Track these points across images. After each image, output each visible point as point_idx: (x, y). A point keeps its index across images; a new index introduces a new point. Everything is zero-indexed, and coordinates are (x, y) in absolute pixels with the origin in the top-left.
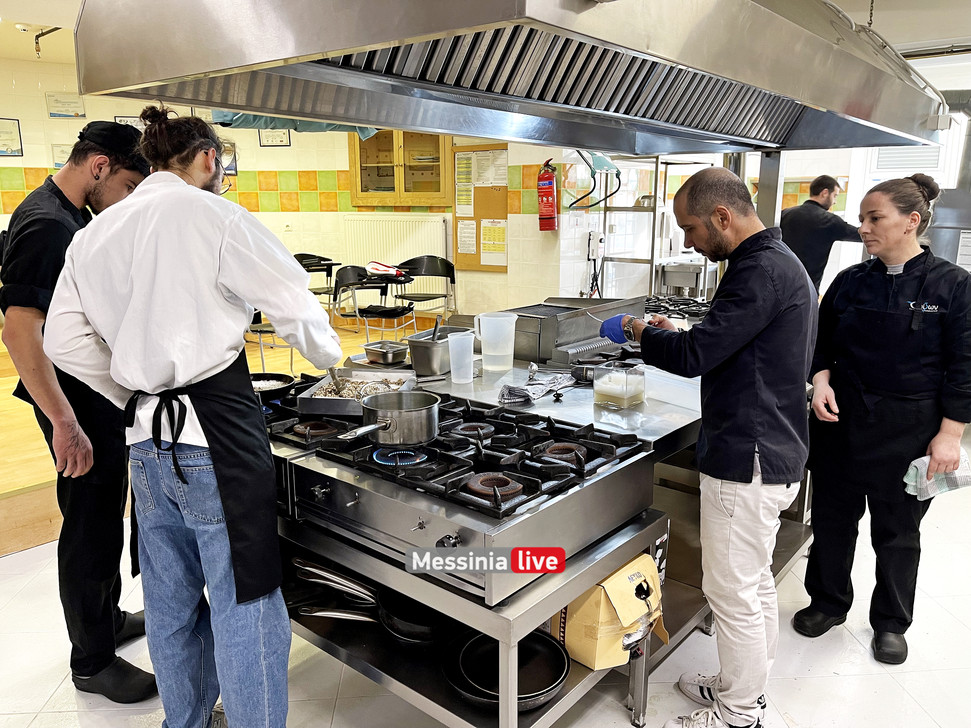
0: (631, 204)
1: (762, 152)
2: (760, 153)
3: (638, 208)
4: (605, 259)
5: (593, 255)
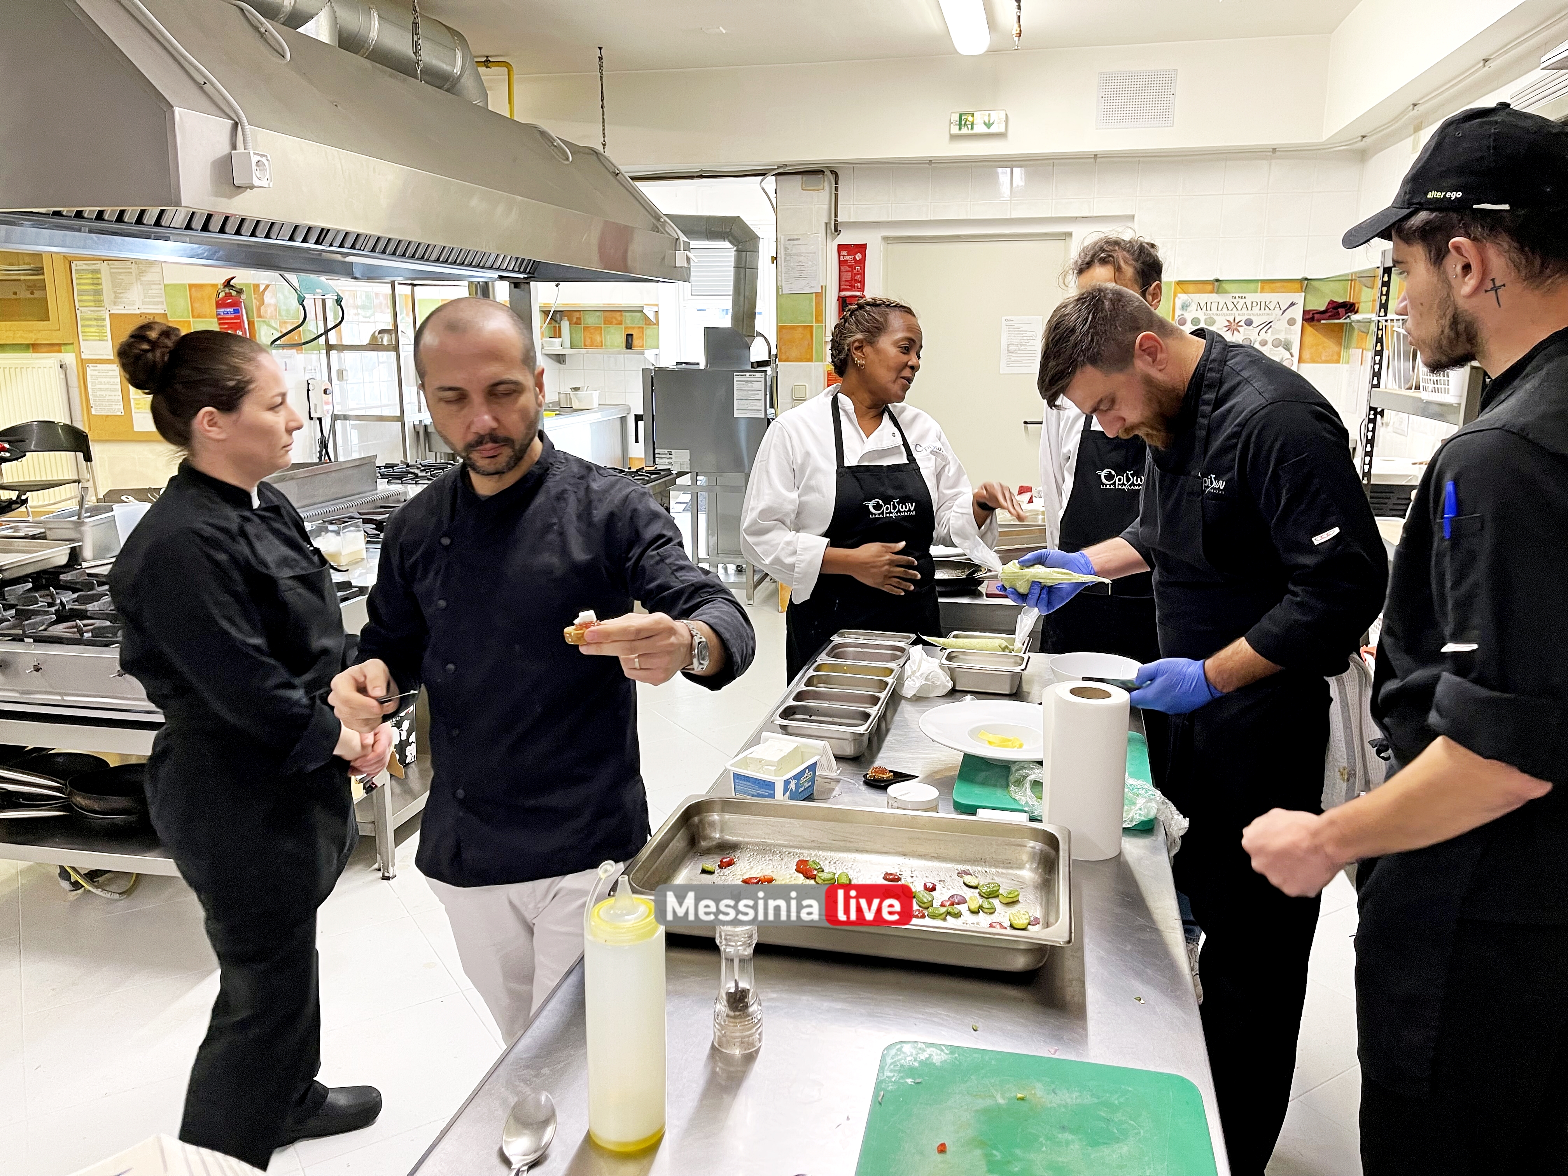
0: (365, 341)
1: (510, 283)
3: (374, 345)
4: (335, 418)
5: (316, 412)
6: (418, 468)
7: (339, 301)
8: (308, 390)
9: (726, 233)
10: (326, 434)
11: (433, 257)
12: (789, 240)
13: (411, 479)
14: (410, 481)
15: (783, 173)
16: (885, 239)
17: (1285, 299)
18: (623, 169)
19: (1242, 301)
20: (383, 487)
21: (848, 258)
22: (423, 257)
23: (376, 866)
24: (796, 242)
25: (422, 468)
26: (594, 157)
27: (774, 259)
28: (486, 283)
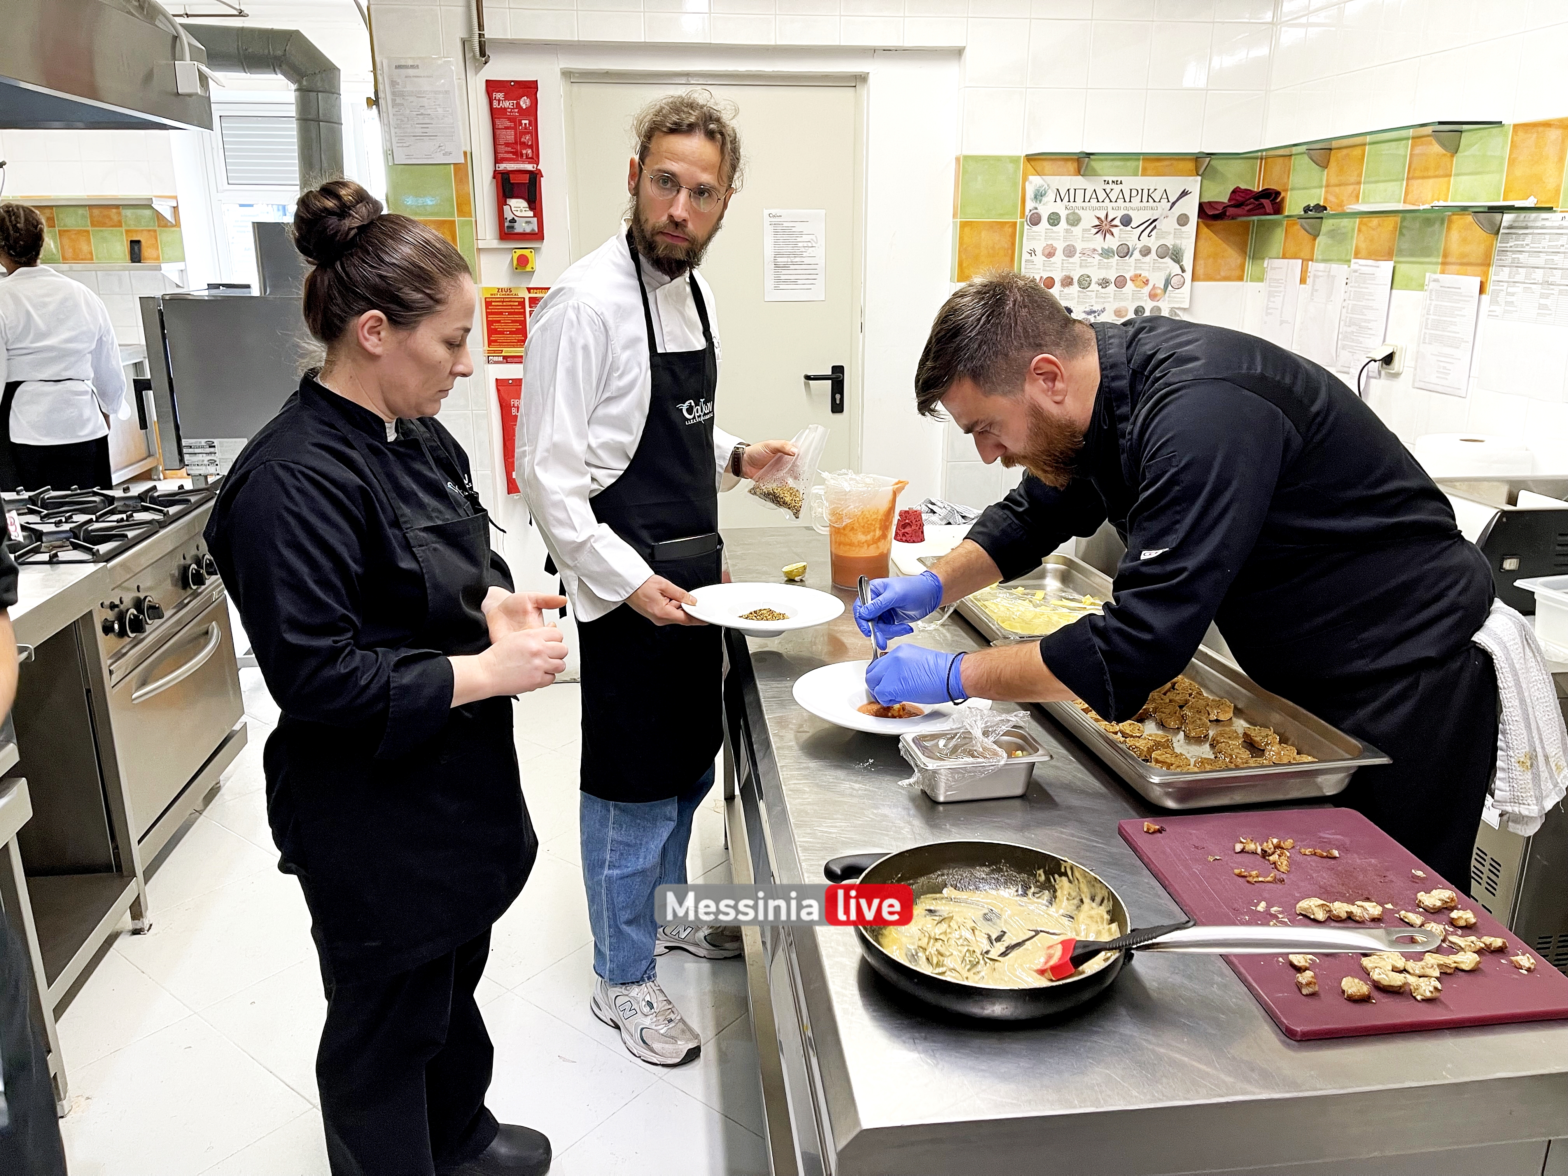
9: (276, 59)
12: (396, 67)
16: (567, 74)
17: (1174, 185)
19: (1117, 188)
21: (507, 104)
24: (411, 72)
27: (374, 102)
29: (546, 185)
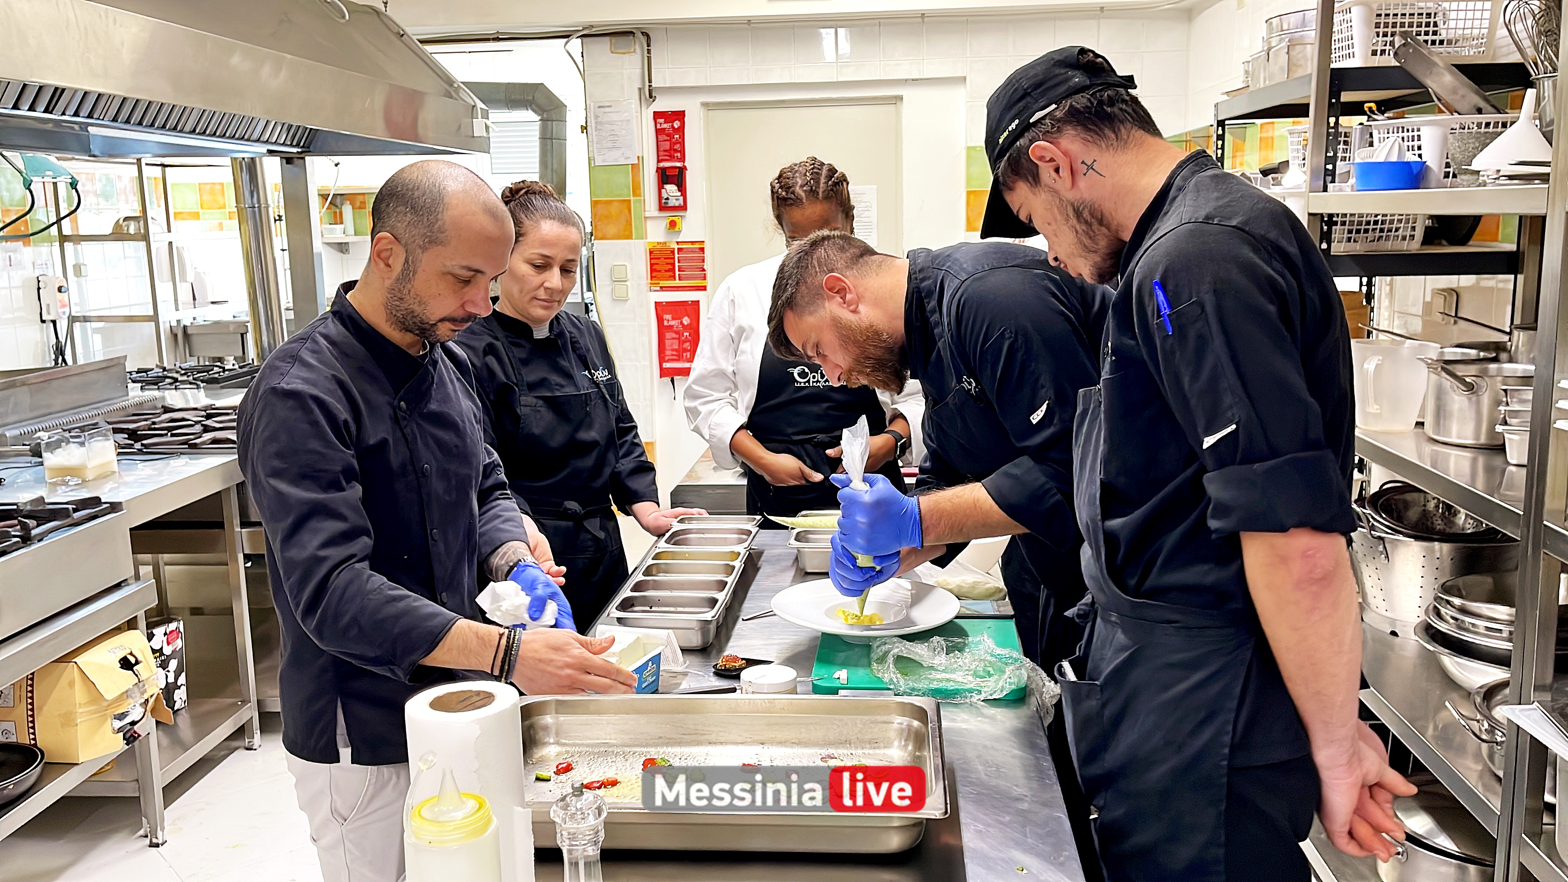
0: (108, 230)
1: (281, 158)
2: (279, 158)
3: (118, 234)
4: (72, 320)
5: (49, 313)
6: (177, 372)
7: (74, 185)
8: (39, 289)
9: (527, 101)
10: (62, 339)
11: (188, 128)
12: (599, 107)
13: (171, 384)
14: (168, 386)
15: (589, 35)
16: (705, 105)
18: (409, 30)
20: (135, 393)
21: (665, 126)
22: (175, 129)
23: (142, 832)
24: (607, 110)
25: (183, 372)
26: (376, 17)
27: (584, 128)
28: (252, 158)
29: (688, 175)
